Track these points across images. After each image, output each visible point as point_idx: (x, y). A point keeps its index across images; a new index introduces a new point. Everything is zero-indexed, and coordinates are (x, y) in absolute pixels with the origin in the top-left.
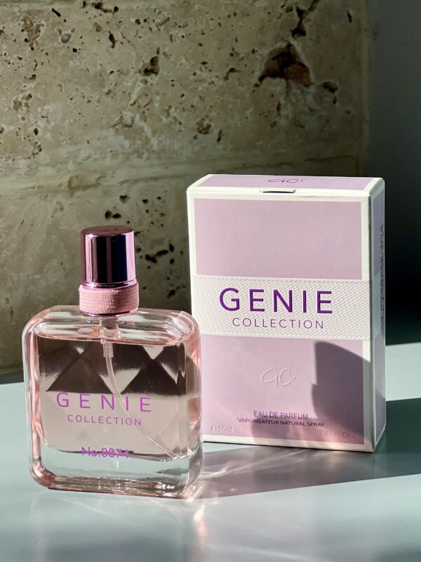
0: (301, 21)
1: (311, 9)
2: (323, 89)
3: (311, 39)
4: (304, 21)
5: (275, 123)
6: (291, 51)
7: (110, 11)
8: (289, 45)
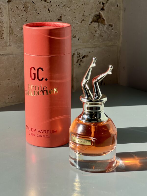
0: (103, 6)
1: (106, 3)
2: (109, 26)
3: (106, 12)
4: (104, 6)
5: (95, 35)
6: (100, 15)
7: (49, 2)
8: (100, 13)
